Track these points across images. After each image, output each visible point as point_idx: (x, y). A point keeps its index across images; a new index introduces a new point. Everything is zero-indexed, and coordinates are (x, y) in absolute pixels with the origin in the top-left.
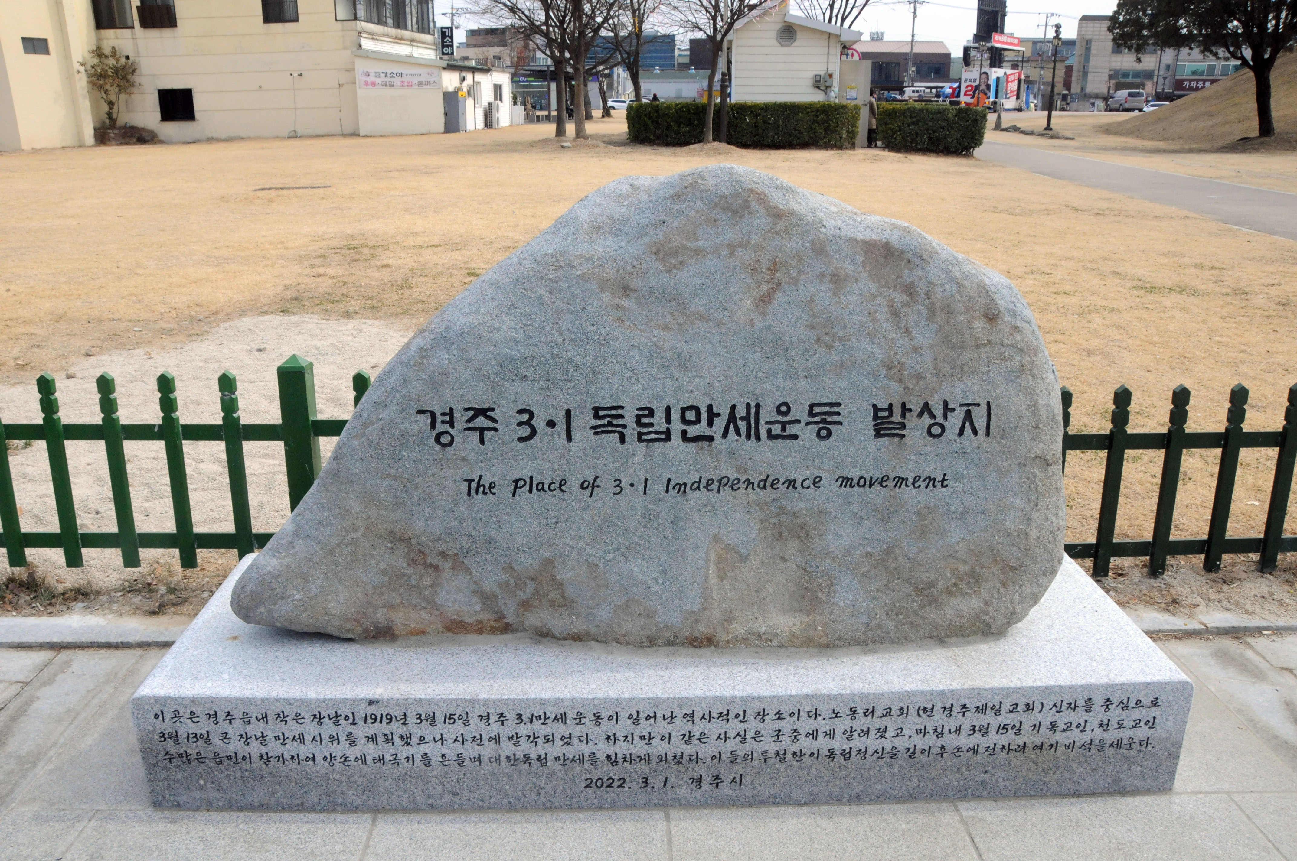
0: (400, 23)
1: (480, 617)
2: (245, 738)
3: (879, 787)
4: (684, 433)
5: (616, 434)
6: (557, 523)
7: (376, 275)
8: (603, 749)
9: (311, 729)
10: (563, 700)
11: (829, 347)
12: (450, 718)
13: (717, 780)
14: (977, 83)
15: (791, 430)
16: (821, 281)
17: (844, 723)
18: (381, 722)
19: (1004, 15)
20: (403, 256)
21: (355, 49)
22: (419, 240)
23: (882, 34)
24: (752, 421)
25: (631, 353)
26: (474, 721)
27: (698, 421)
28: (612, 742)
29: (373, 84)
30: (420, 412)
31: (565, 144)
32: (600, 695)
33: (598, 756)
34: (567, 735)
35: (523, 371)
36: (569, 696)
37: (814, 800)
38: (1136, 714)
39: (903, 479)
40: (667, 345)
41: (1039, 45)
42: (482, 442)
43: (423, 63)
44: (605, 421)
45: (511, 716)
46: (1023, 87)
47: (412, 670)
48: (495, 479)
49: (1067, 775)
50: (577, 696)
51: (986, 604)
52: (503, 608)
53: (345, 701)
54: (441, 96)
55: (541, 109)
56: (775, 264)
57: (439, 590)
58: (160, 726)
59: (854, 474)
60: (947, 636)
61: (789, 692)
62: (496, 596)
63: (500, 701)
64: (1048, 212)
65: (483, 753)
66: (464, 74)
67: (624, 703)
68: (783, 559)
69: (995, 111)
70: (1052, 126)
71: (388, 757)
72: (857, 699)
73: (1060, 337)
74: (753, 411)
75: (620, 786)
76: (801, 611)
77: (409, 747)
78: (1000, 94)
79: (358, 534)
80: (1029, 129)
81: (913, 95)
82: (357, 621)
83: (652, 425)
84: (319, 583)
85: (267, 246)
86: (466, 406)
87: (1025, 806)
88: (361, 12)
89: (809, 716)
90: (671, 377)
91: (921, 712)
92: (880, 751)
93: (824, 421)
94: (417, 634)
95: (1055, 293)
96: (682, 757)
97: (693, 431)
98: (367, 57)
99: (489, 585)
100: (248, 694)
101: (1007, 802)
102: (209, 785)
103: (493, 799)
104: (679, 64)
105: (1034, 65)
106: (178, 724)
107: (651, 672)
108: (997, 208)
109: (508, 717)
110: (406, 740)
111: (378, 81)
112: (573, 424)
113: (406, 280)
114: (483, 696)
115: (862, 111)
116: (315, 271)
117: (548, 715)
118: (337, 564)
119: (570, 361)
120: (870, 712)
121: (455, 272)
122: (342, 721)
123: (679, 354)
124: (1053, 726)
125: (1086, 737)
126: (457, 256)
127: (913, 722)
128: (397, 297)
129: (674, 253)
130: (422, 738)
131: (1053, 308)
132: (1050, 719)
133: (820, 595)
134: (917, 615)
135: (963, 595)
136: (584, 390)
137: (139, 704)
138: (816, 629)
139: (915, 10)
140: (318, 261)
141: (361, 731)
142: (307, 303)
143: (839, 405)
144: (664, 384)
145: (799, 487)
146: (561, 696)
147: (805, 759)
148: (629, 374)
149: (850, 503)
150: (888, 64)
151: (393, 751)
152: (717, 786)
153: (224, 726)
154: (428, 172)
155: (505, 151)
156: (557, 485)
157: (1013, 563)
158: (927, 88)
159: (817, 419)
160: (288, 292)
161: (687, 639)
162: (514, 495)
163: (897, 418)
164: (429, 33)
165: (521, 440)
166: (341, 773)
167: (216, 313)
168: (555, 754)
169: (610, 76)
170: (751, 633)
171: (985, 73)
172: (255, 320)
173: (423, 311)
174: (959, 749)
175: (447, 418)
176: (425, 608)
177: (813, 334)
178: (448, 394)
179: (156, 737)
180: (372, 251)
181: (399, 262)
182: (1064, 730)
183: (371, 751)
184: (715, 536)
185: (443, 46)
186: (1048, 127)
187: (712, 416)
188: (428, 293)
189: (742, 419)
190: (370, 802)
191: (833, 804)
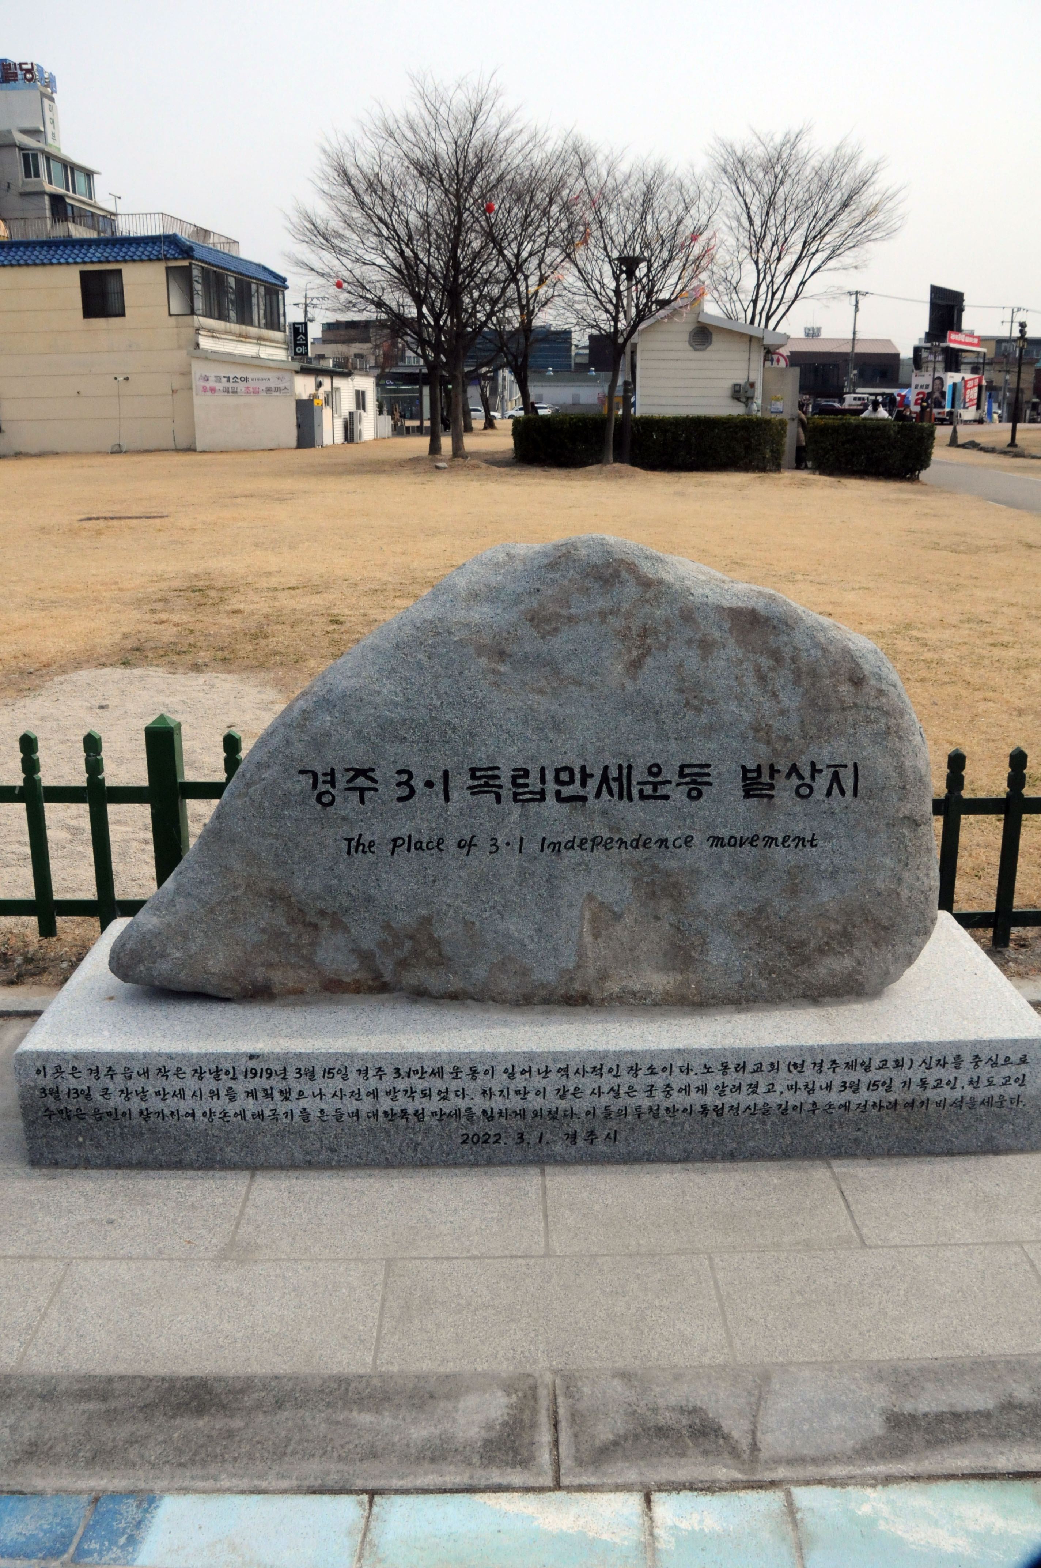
0: (244, 318)
1: (358, 976)
2: (126, 1093)
3: (752, 1144)
4: (558, 793)
5: (493, 795)
6: (434, 881)
7: (226, 621)
8: (479, 1104)
9: (191, 1084)
10: (440, 1054)
11: (698, 710)
12: (329, 1073)
13: (591, 1135)
14: (930, 390)
15: (663, 790)
16: (690, 648)
17: (715, 1080)
18: (261, 1077)
19: (961, 310)
20: (256, 599)
21: (191, 349)
22: (274, 581)
23: (819, 329)
24: (625, 782)
25: (507, 716)
26: (353, 1075)
27: (572, 781)
28: (488, 1097)
29: (213, 390)
30: (302, 772)
31: (441, 464)
32: (476, 1049)
33: (474, 1110)
34: (443, 1090)
35: (403, 733)
36: (446, 1050)
37: (688, 1157)
38: (1006, 1071)
39: (773, 839)
40: (542, 708)
41: (1004, 344)
42: (362, 801)
43: (271, 364)
44: (482, 782)
45: (389, 1070)
46: (985, 395)
47: (291, 1027)
48: (375, 838)
49: (940, 1134)
50: (454, 1050)
51: (859, 964)
52: (381, 967)
53: (226, 1056)
54: (293, 405)
55: (412, 418)
56: (645, 630)
57: (317, 948)
58: (41, 1081)
59: (725, 833)
60: (820, 996)
61: (661, 1047)
62: (374, 955)
63: (379, 1055)
64: (997, 549)
65: (361, 1108)
66: (320, 379)
67: (500, 1057)
68: (657, 918)
69: (951, 424)
70: (1017, 442)
71: (267, 1113)
72: (728, 1054)
73: (989, 694)
74: (625, 771)
75: (496, 1142)
76: (674, 969)
77: (288, 1103)
78: (957, 403)
79: (239, 892)
80: (990, 445)
81: (854, 402)
82: (235, 980)
83: (527, 785)
84: (198, 941)
85: (99, 587)
86: (349, 766)
87: (897, 1164)
88: (199, 304)
89: (682, 1071)
90: (546, 739)
91: (792, 1068)
92: (752, 1107)
93: (694, 782)
94: (295, 994)
95: (992, 645)
96: (557, 1112)
97: (566, 791)
98: (207, 359)
99: (367, 944)
100: (130, 1049)
101: (880, 1160)
102: (88, 1143)
103: (371, 1156)
104: (576, 364)
105: (998, 368)
106: (59, 1079)
107: (527, 1028)
108: (938, 544)
109: (386, 1070)
110: (285, 1095)
111: (219, 386)
112: (451, 785)
113: (260, 627)
114: (362, 1050)
115: (788, 427)
116: (156, 617)
117: (426, 1069)
118: (217, 922)
119: (448, 723)
120: (741, 1067)
121: (316, 619)
122: (223, 1076)
123: (553, 717)
124: (923, 1083)
125: (957, 1094)
126: (317, 601)
127: (784, 1078)
128: (251, 648)
129: (547, 620)
130: (301, 1093)
131: (987, 662)
132: (920, 1076)
133: (693, 953)
134: (790, 974)
135: (835, 954)
136: (461, 751)
137: (22, 1059)
138: (689, 987)
139: (857, 302)
140: (159, 606)
141: (241, 1086)
142: (150, 655)
143: (709, 766)
144: (538, 746)
145: (671, 846)
146: (439, 1050)
147: (679, 1114)
148: (505, 736)
149: (721, 863)
150: (825, 365)
151: (271, 1107)
152: (592, 1143)
153: (106, 1082)
154: (280, 498)
155: (369, 472)
156: (435, 844)
157: (885, 923)
158: (871, 394)
159: (687, 780)
160: (128, 642)
161: (562, 997)
162: (392, 854)
163: (765, 778)
164: (279, 330)
165: (400, 799)
166: (220, 1129)
167: (48, 665)
168: (432, 1109)
169: (494, 379)
170: (624, 990)
171: (939, 378)
172: (93, 674)
173: (281, 664)
174: (830, 1105)
175: (329, 778)
176: (302, 967)
177: (682, 698)
178: (329, 755)
179: (37, 1093)
180: (220, 594)
181: (252, 606)
182: (935, 1087)
183: (251, 1106)
184: (589, 894)
185: (296, 345)
186: (1013, 444)
187: (585, 776)
188: (286, 643)
189: (614, 779)
190: (248, 1159)
191: (708, 1161)
